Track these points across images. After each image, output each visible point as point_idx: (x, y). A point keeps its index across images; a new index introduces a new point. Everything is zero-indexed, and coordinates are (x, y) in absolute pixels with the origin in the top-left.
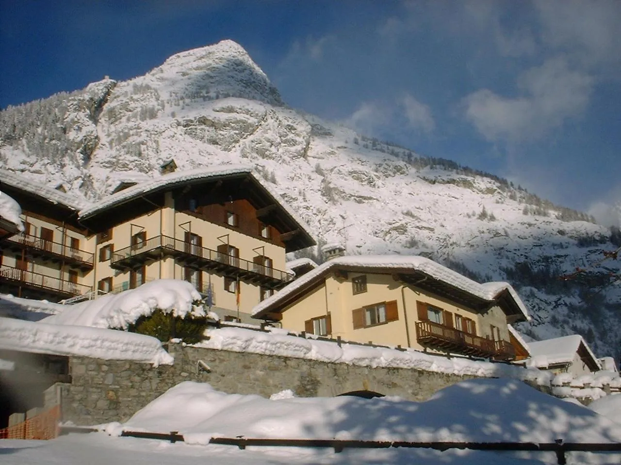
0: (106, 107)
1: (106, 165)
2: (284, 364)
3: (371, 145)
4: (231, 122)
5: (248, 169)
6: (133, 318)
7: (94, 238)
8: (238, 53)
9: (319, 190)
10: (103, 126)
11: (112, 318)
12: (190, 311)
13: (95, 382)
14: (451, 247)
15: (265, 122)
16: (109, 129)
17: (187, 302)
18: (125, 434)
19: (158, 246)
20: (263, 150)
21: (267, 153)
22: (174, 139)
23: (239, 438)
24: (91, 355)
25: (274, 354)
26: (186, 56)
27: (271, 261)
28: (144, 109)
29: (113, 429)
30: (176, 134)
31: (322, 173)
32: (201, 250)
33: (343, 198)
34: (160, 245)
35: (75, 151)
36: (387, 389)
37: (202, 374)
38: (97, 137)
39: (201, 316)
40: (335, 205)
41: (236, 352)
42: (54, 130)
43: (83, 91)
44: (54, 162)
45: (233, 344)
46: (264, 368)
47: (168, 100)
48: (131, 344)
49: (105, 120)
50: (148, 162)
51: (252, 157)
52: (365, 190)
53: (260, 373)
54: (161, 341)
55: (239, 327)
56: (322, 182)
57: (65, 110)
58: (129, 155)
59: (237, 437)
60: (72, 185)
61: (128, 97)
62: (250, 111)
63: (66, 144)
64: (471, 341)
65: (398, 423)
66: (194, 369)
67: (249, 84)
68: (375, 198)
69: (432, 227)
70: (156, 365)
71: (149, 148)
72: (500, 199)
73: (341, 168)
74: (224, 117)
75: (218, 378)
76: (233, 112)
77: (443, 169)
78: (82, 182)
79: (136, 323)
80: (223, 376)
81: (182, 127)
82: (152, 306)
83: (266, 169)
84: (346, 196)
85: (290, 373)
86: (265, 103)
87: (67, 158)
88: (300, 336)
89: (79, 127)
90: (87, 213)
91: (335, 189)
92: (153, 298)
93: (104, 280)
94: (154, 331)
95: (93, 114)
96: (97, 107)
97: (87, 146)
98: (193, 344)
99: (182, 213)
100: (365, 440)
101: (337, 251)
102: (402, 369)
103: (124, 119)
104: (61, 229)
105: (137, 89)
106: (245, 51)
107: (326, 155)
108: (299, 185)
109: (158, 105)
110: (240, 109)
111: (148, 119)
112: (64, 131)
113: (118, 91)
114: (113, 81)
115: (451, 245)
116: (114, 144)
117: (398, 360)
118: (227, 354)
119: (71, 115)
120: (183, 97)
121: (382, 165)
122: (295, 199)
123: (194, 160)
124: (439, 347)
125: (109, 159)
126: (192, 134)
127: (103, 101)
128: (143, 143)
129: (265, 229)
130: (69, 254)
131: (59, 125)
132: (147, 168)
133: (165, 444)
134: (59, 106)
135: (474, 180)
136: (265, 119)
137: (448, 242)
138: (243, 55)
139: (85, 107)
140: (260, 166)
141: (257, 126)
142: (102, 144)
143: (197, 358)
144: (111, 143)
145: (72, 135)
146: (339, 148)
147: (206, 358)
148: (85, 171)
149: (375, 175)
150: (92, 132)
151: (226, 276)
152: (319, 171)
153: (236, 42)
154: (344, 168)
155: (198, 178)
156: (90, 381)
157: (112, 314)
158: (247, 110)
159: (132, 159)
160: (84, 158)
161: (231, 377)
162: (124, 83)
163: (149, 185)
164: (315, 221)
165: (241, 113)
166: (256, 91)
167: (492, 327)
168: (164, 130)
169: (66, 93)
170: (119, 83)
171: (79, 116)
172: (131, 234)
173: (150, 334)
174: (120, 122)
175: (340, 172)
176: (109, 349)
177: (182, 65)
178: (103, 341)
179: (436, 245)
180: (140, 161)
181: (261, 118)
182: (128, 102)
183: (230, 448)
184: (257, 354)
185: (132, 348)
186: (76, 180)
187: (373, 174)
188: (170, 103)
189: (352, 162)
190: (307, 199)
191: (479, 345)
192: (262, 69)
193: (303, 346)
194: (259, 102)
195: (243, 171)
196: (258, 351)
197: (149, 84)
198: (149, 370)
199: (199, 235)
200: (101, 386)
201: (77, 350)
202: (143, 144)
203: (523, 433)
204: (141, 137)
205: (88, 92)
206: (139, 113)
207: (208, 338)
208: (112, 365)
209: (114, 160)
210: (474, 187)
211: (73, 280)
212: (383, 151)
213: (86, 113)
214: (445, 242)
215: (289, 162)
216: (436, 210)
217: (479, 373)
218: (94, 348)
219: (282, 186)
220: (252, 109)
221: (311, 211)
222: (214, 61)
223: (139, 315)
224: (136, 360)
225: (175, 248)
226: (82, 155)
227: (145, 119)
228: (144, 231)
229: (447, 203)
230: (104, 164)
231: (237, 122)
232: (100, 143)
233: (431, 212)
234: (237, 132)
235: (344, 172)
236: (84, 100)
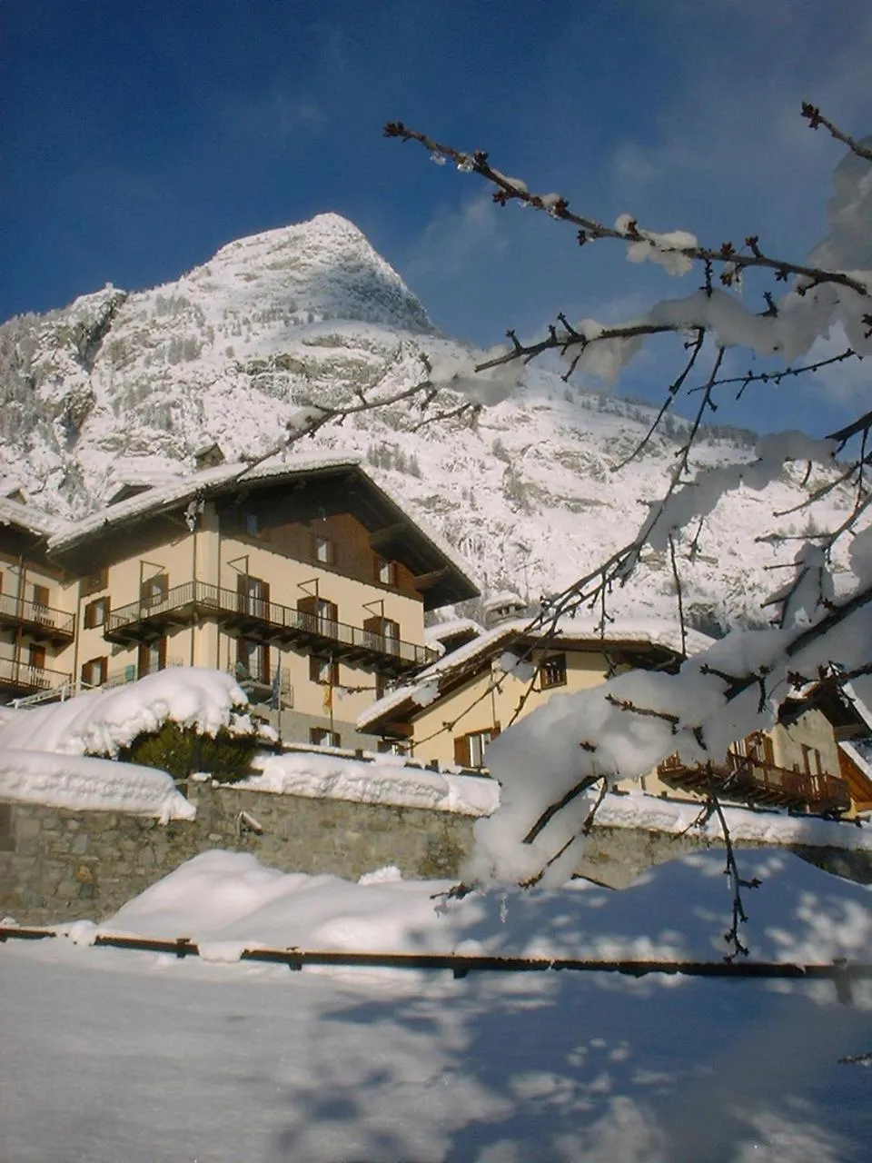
0: (107, 339)
1: (108, 445)
2: (397, 819)
3: (597, 402)
4: (336, 364)
5: (352, 460)
6: (126, 734)
7: (75, 587)
8: (348, 237)
9: (500, 489)
10: (101, 375)
11: (90, 735)
12: (227, 724)
13: (56, 850)
14: (749, 594)
15: (398, 362)
16: (114, 380)
17: (221, 709)
18: (100, 942)
19: (189, 601)
20: (395, 415)
21: (403, 420)
22: (231, 396)
23: (290, 951)
24: (48, 802)
25: (379, 801)
26: (251, 245)
27: (396, 627)
28: (177, 343)
29: (81, 932)
30: (235, 387)
31: (506, 456)
32: (268, 607)
33: (545, 502)
34: (192, 600)
35: (52, 421)
36: (591, 866)
37: (246, 838)
38: (90, 395)
39: (245, 733)
40: (529, 515)
41: (309, 798)
42: (12, 382)
43: (65, 311)
44: (14, 441)
45: (303, 782)
46: (360, 827)
47: (220, 325)
48: (120, 782)
49: (106, 364)
50: (183, 439)
51: (374, 429)
52: (584, 487)
53: (353, 836)
54: (175, 778)
55: (317, 752)
56: (506, 473)
57: (33, 346)
58: (149, 426)
59: (288, 949)
60: (45, 482)
61: (148, 322)
62: (370, 344)
63: (34, 409)
64: (763, 775)
65: (567, 928)
66: (234, 829)
67: (369, 294)
68: (606, 502)
69: (713, 556)
70: (164, 820)
71: (186, 414)
72: (841, 501)
73: (541, 447)
74: (322, 355)
75: (275, 843)
76: (338, 346)
77: (733, 446)
78: (64, 476)
79: (132, 746)
80: (285, 840)
81: (246, 375)
82: (160, 716)
83: (401, 450)
84: (550, 499)
85: (408, 836)
86: (399, 329)
87: (37, 432)
88: (427, 768)
89: (58, 376)
90: (62, 542)
91: (530, 486)
92: (162, 701)
93: (91, 662)
94: (164, 760)
95: (83, 353)
96: (91, 340)
97: (72, 411)
98: (231, 783)
99: (233, 541)
100: (506, 957)
101: (512, 609)
102: (618, 828)
103: (140, 361)
104: (16, 569)
105: (163, 307)
106: (361, 234)
107: (512, 424)
108: (463, 479)
109: (203, 335)
110: (352, 340)
111: (183, 360)
112: (32, 383)
113: (129, 310)
114: (120, 291)
115: (750, 589)
116: (121, 408)
117: (611, 812)
118: (292, 801)
119: (44, 356)
120: (247, 319)
121: (618, 440)
122: (456, 506)
123: (269, 434)
124: (699, 787)
125: (113, 435)
126: (264, 387)
127: (102, 329)
128: (174, 405)
129: (386, 569)
130: (30, 614)
131: (22, 374)
132: (183, 451)
133: (166, 960)
134: (23, 339)
135: (792, 466)
136: (398, 358)
137: (744, 583)
138: (356, 241)
139: (69, 339)
140: (389, 444)
141: (384, 370)
142: (99, 408)
143: (238, 807)
144: (116, 405)
145: (45, 391)
146: (536, 409)
147: (254, 809)
148: (69, 457)
149: (604, 459)
150: (82, 385)
151: (313, 654)
152: (499, 452)
153: (343, 216)
154: (546, 446)
155: (262, 477)
156: (47, 848)
157: (91, 729)
158: (366, 341)
159: (154, 434)
160: (67, 433)
161: (300, 842)
162: (139, 296)
163: (171, 490)
164: (493, 546)
165: (354, 347)
166: (382, 306)
167: (806, 749)
168: (212, 381)
169: (36, 314)
170: (130, 297)
171: (60, 357)
172: (141, 581)
173: (156, 766)
174: (133, 367)
175: (538, 454)
176: (81, 791)
177: (245, 261)
178: (71, 777)
179: (722, 590)
180: (170, 438)
181: (391, 355)
182: (147, 331)
183: (273, 968)
184: (348, 801)
185: (122, 789)
186: (51, 473)
187: (601, 457)
188: (224, 330)
189: (561, 435)
190: (478, 506)
191: (778, 782)
192: (392, 267)
193: (431, 787)
194: (388, 327)
195: (344, 462)
196: (350, 795)
197: (187, 297)
198: (152, 828)
199: (264, 581)
200: (66, 856)
201: (27, 793)
202: (173, 407)
203: (784, 947)
204: (171, 394)
205: (75, 312)
206: (168, 350)
207: (260, 773)
208: (86, 819)
209: (123, 436)
210: (791, 479)
211: (36, 662)
212: (620, 415)
213: (71, 352)
214: (738, 584)
215: (444, 437)
216: (721, 523)
217: (768, 837)
218: (55, 790)
219: (432, 481)
220: (374, 340)
221: (484, 527)
222: (304, 252)
223: (137, 731)
224: (130, 812)
225: (219, 603)
226: (64, 428)
227: (179, 361)
228: (164, 572)
229: (741, 510)
230: (103, 444)
231: (348, 364)
232: (96, 406)
233: (710, 526)
234: (347, 382)
235: (545, 454)
236: (67, 327)
